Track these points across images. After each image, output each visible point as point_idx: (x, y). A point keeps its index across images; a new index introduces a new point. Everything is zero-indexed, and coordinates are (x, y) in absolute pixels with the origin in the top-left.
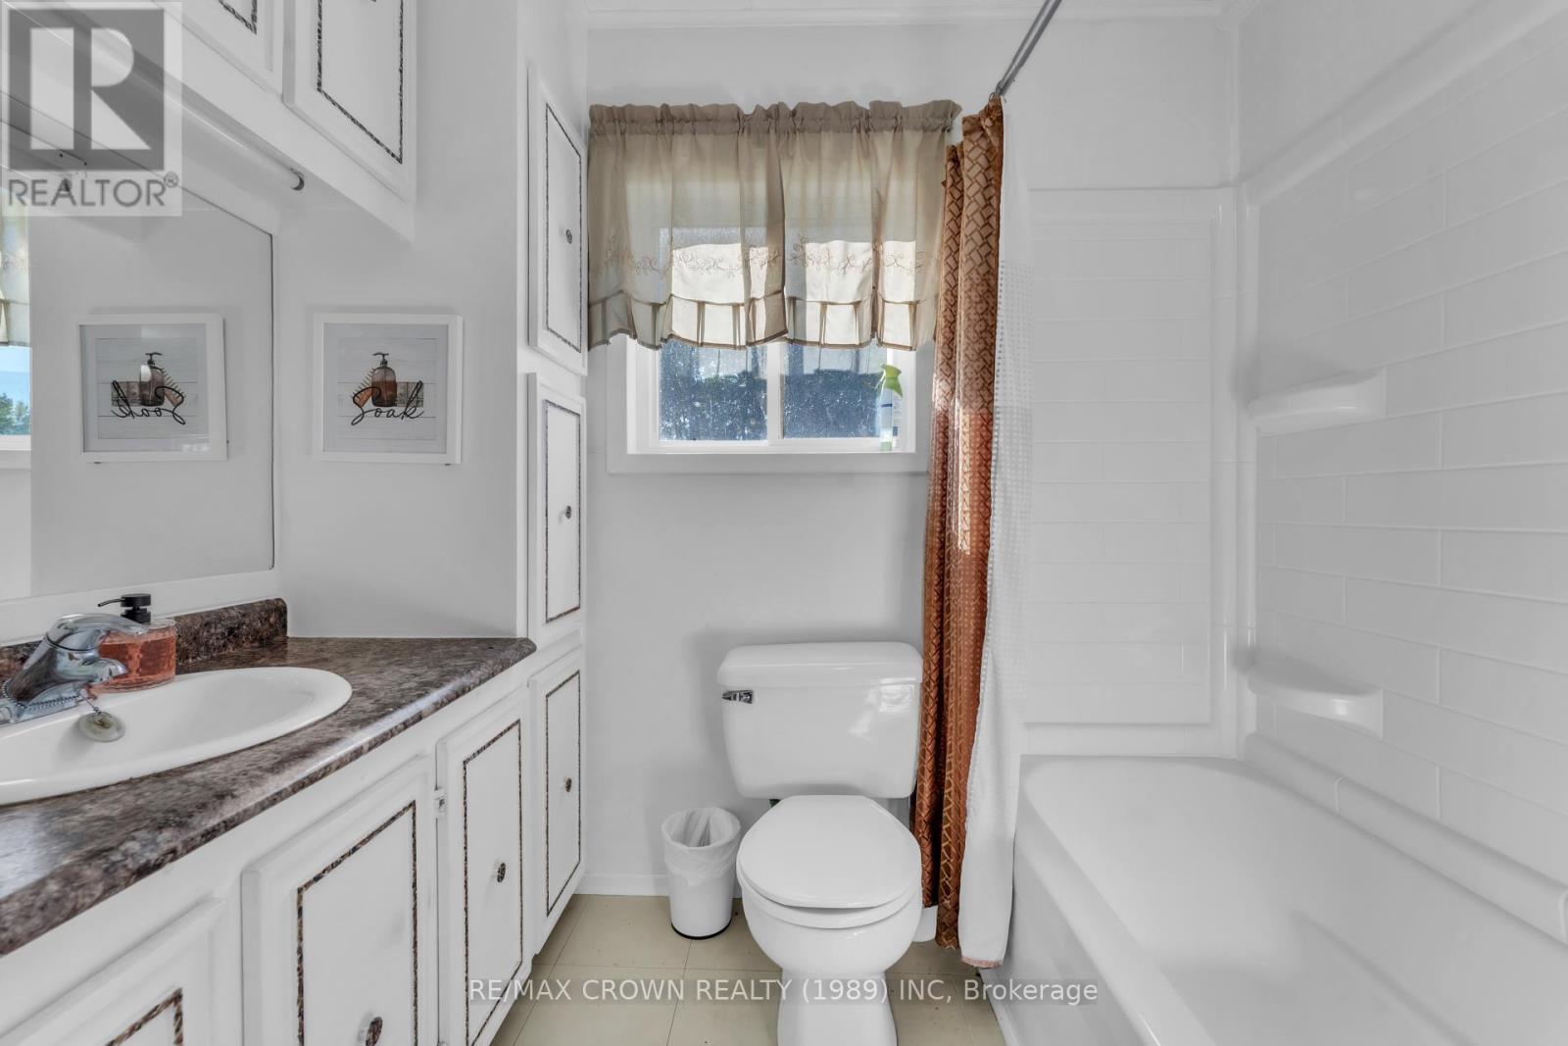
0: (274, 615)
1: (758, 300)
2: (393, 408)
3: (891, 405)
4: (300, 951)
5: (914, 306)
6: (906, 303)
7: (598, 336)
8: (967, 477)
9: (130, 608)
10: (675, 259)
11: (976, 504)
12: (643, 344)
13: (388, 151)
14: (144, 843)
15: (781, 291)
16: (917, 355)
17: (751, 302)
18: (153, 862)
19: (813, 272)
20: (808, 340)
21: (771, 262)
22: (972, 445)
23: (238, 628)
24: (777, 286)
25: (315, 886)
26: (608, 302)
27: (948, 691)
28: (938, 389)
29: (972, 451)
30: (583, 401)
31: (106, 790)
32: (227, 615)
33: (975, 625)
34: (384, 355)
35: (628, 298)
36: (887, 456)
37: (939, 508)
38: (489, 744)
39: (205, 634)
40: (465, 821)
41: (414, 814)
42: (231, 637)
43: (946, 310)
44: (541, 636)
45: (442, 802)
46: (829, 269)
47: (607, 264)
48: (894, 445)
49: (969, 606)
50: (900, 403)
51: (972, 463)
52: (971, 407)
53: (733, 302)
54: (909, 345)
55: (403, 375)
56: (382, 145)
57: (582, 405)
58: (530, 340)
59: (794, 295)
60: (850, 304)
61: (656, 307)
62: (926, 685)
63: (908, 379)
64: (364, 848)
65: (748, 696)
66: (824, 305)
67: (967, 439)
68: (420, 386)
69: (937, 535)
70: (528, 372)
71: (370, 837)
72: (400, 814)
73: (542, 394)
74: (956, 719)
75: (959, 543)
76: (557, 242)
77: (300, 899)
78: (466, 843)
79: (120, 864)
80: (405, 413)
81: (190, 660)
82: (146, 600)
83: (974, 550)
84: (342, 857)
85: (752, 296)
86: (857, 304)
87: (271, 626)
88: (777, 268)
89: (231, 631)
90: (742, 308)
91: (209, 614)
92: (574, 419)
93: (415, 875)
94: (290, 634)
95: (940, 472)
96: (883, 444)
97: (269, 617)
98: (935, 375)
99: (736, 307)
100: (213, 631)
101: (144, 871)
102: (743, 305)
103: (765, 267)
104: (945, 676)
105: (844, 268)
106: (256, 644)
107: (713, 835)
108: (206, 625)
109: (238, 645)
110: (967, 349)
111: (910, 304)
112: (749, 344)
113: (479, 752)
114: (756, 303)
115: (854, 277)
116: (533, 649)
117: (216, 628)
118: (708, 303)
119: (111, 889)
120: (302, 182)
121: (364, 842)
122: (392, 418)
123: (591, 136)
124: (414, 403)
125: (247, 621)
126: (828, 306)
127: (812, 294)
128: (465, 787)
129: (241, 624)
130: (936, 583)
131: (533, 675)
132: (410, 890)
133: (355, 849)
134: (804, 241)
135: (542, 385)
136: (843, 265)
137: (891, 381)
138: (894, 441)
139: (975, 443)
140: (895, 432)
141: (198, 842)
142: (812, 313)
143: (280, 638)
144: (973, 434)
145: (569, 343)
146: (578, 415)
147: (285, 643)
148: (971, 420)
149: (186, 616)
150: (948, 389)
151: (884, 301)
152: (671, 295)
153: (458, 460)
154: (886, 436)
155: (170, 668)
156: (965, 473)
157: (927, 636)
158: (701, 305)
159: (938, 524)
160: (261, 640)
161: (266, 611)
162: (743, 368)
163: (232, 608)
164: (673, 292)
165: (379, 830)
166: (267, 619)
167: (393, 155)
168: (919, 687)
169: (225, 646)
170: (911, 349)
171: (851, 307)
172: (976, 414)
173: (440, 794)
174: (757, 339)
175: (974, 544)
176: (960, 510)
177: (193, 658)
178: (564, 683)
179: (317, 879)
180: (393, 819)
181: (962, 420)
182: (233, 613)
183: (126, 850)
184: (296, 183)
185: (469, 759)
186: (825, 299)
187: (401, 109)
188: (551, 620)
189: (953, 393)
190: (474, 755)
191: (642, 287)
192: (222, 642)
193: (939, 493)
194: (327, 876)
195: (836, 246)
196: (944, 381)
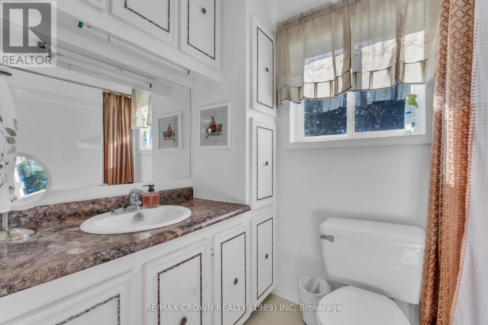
0: (190, 191)
1: (339, 77)
2: (215, 133)
3: (411, 112)
4: (159, 291)
5: (424, 63)
6: (418, 62)
7: (279, 103)
8: (452, 145)
9: (150, 188)
10: (305, 69)
11: (459, 159)
12: (294, 102)
13: (210, 57)
14: (107, 252)
15: (349, 71)
16: (426, 86)
17: (337, 78)
18: (107, 259)
19: (365, 59)
20: (362, 89)
21: (345, 60)
22: (456, 127)
23: (181, 194)
24: (347, 69)
25: (164, 273)
26: (282, 89)
27: (441, 258)
28: (436, 100)
29: (456, 130)
30: (275, 125)
31: (118, 235)
32: (178, 191)
33: (458, 225)
34: (213, 117)
35: (289, 87)
36: (410, 137)
37: (436, 162)
38: (232, 239)
39: (172, 195)
40: (222, 262)
41: (201, 257)
42: (179, 196)
43: (441, 59)
44: (255, 205)
45: (213, 255)
46: (374, 56)
47: (282, 76)
48: (412, 131)
49: (454, 214)
50: (416, 111)
51: (455, 137)
52: (455, 106)
53: (329, 80)
54: (421, 82)
55: (217, 123)
56: (208, 55)
57: (274, 127)
58: (251, 106)
59: (355, 71)
60: (386, 69)
61: (300, 88)
62: (428, 251)
63: (421, 99)
64: (181, 265)
65: (331, 238)
66: (372, 73)
67: (451, 124)
68: (221, 125)
69: (435, 175)
70: (250, 117)
71: (184, 262)
72: (196, 256)
73: (255, 124)
74: (445, 274)
75: (447, 180)
76: (262, 72)
77: (159, 276)
78: (222, 269)
79: (99, 257)
80: (218, 134)
81: (169, 202)
82: (153, 186)
83: (458, 184)
84: (174, 266)
85: (337, 76)
86: (389, 69)
87: (189, 194)
88: (348, 62)
89: (179, 195)
90: (334, 82)
91: (173, 190)
92: (271, 132)
93: (201, 276)
94: (194, 197)
95: (437, 143)
96: (406, 131)
97: (189, 192)
98: (435, 94)
99: (331, 82)
100: (174, 194)
101: (105, 261)
102: (334, 80)
103: (342, 62)
104: (439, 249)
105: (383, 53)
106: (185, 199)
107: (321, 290)
108: (173, 193)
109: (180, 199)
110: (451, 75)
111: (421, 62)
112: (336, 95)
113: (227, 241)
114: (338, 78)
115: (388, 56)
116: (250, 209)
117: (175, 194)
118: (319, 82)
119: (95, 264)
120: (189, 71)
121: (182, 263)
122: (215, 136)
123: (277, 34)
124: (220, 131)
125: (183, 192)
126: (374, 72)
127: (365, 69)
128: (222, 251)
129: (181, 193)
130: (434, 200)
131: (252, 218)
132: (200, 281)
133: (178, 265)
134: (361, 47)
135: (255, 121)
136: (382, 52)
137: (411, 101)
138: (412, 129)
139: (458, 126)
140: (413, 125)
141: (121, 255)
142: (365, 77)
143: (191, 198)
144: (456, 121)
145: (268, 106)
146: (272, 130)
147: (193, 198)
148: (454, 114)
149: (168, 190)
150: (442, 100)
151: (404, 64)
152: (304, 82)
153: (230, 147)
154: (408, 127)
155: (158, 203)
156: (450, 142)
157: (429, 226)
158: (316, 84)
159: (436, 170)
160: (186, 198)
161: (188, 190)
162: (339, 106)
163: (179, 189)
164: (304, 81)
165: (187, 260)
166: (188, 192)
167: (212, 58)
168: (423, 252)
169: (177, 198)
170: (422, 83)
171: (387, 70)
172: (459, 110)
173: (213, 252)
174: (339, 93)
175: (457, 181)
176: (447, 162)
177: (169, 201)
178: (265, 221)
179: (165, 271)
180: (193, 257)
181: (449, 115)
182: (179, 190)
183: (102, 254)
184: (187, 72)
185: (223, 243)
186: (372, 70)
187: (215, 43)
188: (259, 199)
189: (445, 101)
190: (225, 242)
191: (294, 82)
192: (176, 197)
193: (437, 153)
194: (168, 271)
195: (378, 45)
196: (440, 96)
